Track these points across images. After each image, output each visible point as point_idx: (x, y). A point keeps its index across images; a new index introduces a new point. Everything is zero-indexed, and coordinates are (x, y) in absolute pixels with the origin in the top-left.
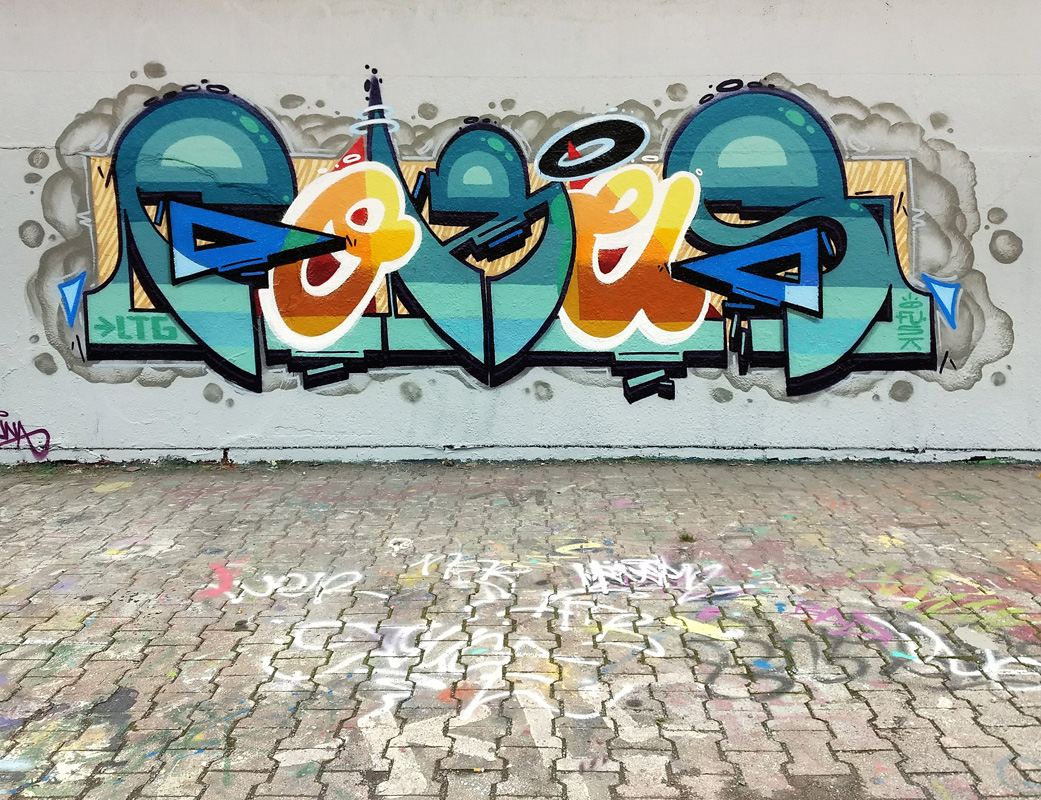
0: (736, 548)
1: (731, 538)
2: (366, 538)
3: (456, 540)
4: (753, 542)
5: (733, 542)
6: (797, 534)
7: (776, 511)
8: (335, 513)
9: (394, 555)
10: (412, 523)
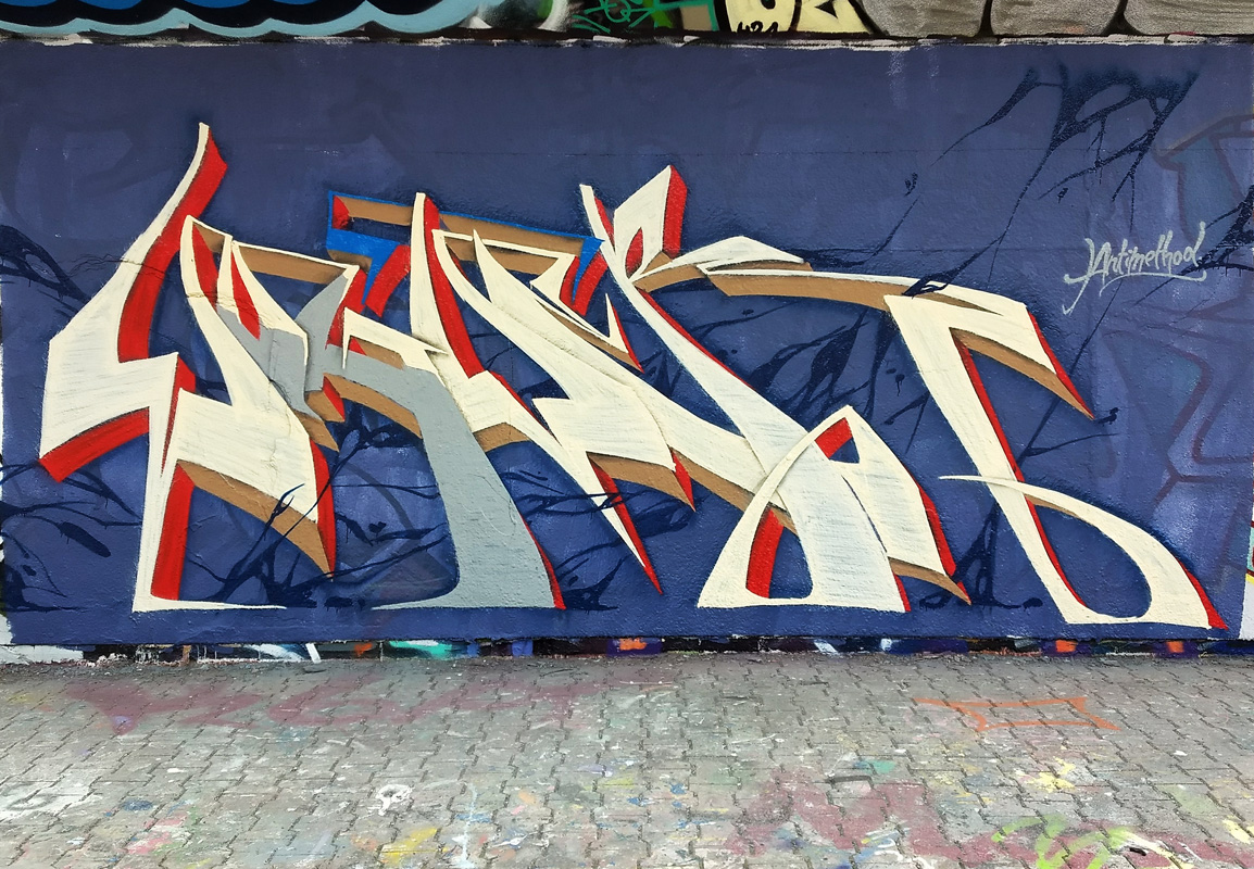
0: (849, 796)
1: (844, 779)
2: (349, 785)
3: (471, 786)
4: (872, 786)
5: (847, 785)
6: (930, 772)
7: (906, 736)
8: (314, 745)
9: (381, 813)
10: (414, 761)
